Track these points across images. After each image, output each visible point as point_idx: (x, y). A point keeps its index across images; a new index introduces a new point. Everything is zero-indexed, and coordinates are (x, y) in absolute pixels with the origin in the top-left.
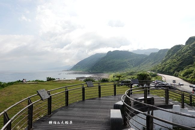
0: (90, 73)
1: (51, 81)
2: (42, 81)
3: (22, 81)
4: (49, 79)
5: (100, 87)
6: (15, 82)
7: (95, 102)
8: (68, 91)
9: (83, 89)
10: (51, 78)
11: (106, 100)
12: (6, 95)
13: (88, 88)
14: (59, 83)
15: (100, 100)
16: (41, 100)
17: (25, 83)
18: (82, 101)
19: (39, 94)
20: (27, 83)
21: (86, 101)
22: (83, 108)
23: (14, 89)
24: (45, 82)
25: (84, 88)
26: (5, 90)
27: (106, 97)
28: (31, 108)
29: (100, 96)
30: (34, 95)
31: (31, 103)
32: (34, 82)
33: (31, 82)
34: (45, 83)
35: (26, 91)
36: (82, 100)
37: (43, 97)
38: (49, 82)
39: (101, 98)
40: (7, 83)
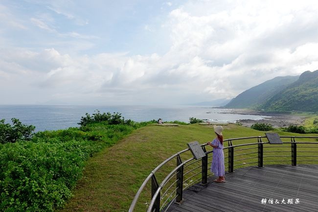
0: (262, 114)
1: (197, 124)
2: (183, 124)
3: (158, 122)
4: (194, 121)
5: (294, 146)
6: (149, 123)
7: (286, 173)
8: (232, 148)
9: (261, 147)
10: (197, 119)
11: (309, 173)
12: (141, 140)
13: (269, 145)
14: (209, 128)
15: (295, 170)
16: (194, 158)
17: (161, 124)
18: (257, 168)
19: (190, 149)
20: (163, 125)
21: (266, 169)
22: (261, 181)
23: (149, 132)
24: (188, 124)
25: (262, 144)
26: (139, 134)
27: (309, 167)
28: (181, 171)
29: (294, 162)
30: (184, 151)
31: (181, 163)
32: (172, 124)
33: (169, 124)
34: (187, 126)
35: (165, 138)
36: (257, 165)
37: (196, 154)
38: (194, 126)
39: (298, 168)
40: (139, 122)
